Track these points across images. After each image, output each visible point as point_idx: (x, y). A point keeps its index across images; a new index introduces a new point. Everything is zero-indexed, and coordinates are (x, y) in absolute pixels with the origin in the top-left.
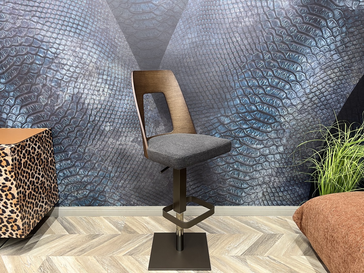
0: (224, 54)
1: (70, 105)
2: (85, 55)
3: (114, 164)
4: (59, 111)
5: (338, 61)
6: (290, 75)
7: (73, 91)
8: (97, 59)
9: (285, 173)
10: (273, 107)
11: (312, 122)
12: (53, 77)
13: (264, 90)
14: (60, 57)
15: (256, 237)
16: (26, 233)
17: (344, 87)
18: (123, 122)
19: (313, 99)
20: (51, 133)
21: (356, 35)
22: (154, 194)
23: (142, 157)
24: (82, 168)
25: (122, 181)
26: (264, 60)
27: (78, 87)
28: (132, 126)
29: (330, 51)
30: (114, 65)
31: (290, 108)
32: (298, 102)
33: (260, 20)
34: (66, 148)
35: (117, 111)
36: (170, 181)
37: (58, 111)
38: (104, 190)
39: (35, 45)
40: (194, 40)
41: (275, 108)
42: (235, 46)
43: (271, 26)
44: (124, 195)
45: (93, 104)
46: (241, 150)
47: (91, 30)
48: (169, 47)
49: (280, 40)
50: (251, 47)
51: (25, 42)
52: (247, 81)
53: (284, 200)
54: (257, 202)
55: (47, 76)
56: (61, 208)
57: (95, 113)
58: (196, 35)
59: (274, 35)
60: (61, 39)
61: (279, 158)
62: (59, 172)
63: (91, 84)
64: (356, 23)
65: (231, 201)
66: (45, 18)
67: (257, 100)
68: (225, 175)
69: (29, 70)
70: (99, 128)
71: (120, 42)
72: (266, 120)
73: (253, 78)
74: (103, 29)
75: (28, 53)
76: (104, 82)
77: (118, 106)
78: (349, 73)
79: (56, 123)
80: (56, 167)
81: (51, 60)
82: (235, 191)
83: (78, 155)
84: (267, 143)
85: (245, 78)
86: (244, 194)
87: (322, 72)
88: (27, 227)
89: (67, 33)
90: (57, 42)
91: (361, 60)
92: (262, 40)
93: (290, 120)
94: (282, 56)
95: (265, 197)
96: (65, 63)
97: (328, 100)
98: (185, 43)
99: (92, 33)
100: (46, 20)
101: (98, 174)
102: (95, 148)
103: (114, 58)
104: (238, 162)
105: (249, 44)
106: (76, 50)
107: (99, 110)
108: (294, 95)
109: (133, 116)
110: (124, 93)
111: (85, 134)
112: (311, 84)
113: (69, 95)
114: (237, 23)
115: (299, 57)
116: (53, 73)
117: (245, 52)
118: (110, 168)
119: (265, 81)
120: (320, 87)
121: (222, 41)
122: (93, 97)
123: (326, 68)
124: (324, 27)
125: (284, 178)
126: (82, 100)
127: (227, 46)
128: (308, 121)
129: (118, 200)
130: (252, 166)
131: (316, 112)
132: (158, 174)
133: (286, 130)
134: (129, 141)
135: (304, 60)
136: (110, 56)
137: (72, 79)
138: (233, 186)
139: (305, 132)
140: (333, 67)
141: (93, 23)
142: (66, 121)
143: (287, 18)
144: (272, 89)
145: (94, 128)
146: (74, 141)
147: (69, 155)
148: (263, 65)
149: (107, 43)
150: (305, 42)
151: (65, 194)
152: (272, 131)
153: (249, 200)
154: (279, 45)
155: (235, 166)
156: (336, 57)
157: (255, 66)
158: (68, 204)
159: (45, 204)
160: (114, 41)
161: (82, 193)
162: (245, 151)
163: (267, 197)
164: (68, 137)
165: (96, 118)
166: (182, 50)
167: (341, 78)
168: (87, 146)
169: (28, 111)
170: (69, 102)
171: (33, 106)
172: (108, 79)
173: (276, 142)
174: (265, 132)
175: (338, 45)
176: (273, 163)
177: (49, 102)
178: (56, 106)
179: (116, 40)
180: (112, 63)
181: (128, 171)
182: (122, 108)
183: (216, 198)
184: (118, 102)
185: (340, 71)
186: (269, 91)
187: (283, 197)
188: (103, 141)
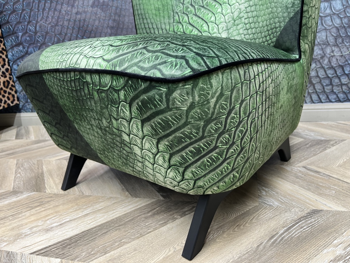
34: (14, 27)
62: (13, 64)
83: (29, 37)
111: (33, 3)
146: (22, 16)
147: (20, 38)
164: (14, 11)
188: (55, 9)
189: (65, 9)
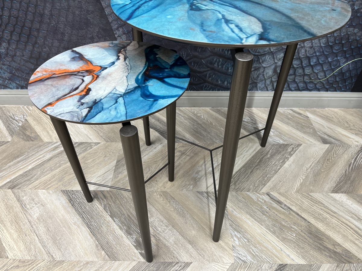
15: (251, 151)
53: (311, 82)
54: (260, 85)
65: (215, 82)
129: (10, 79)
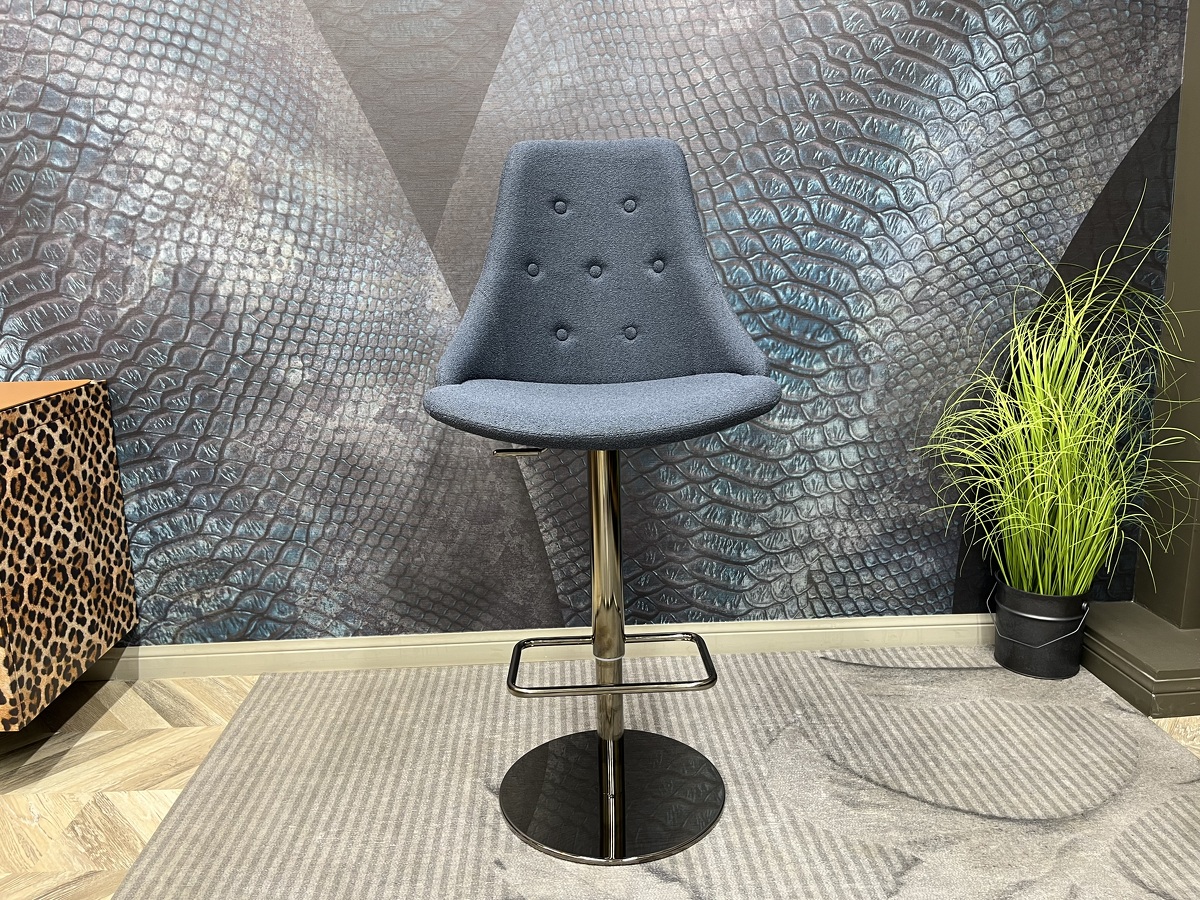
0: (667, 126)
1: (167, 302)
2: (212, 136)
3: (322, 496)
4: (130, 324)
5: (1024, 140)
6: (876, 189)
7: (178, 254)
8: (255, 147)
9: (877, 508)
10: (829, 291)
11: (953, 338)
12: (110, 210)
13: (798, 239)
14: (131, 142)
16: (24, 715)
17: (1048, 223)
18: (347, 355)
19: (954, 265)
20: (105, 397)
21: (1078, 57)
22: (457, 592)
23: (412, 470)
24: (213, 512)
25: (349, 553)
26: (793, 142)
27: (193, 241)
28: (375, 368)
29: (999, 110)
30: (310, 166)
31: (883, 297)
32: (907, 276)
33: (775, 14)
34: (157, 446)
35: (326, 319)
36: (507, 548)
37: (128, 321)
38: (288, 584)
39: (51, 105)
40: (568, 82)
41: (836, 295)
42: (700, 99)
43: (811, 32)
44: (358, 598)
45: (246, 296)
46: (733, 438)
47: (231, 52)
48: (487, 105)
49: (842, 75)
50: (751, 102)
51: (17, 98)
52: (742, 211)
53: (878, 598)
54: (790, 607)
55: (89, 207)
56: (147, 653)
57: (254, 328)
58: (574, 64)
59: (823, 60)
60: (135, 86)
61: (857, 459)
62: (136, 529)
63: (238, 232)
64: (1075, 17)
65: (708, 605)
66: (80, 18)
67: (778, 270)
68: (684, 522)
69: (30, 188)
70: (265, 376)
71: (329, 90)
72: (809, 336)
73: (763, 199)
74: (269, 49)
75: (26, 132)
76: (281, 224)
77: (326, 301)
78: (1062, 178)
79: (123, 362)
80: (127, 511)
81: (103, 154)
82: (718, 572)
83: (198, 469)
84: (815, 411)
85: (736, 202)
86: (747, 582)
87: (976, 178)
88: (26, 696)
89: (151, 64)
90: (122, 95)
91: (1098, 135)
92: (786, 79)
93: (886, 335)
94: (850, 126)
95: (817, 589)
96: (148, 161)
97: (998, 268)
98: (539, 91)
99: (235, 64)
100: (85, 25)
101: (267, 533)
102: (256, 443)
103: (311, 144)
104: (723, 475)
105: (745, 89)
106: (184, 120)
107: (266, 318)
108: (892, 253)
109: (377, 334)
110: (347, 260)
111: (222, 398)
112: (945, 215)
113: (164, 270)
114: (704, 25)
115: (902, 129)
116: (109, 197)
117: (734, 118)
118: (306, 511)
119: (800, 211)
120: (972, 224)
121: (656, 84)
122: (243, 273)
123: (990, 164)
124: (976, 31)
125: (875, 526)
126: (207, 286)
127: (676, 100)
128: (942, 336)
129: (338, 618)
130: (770, 488)
131: (964, 306)
132: (465, 525)
133: (873, 367)
134: (368, 417)
135: (920, 139)
136: (296, 136)
137: (173, 214)
138: (713, 557)
139: (931, 371)
140: (1011, 159)
141: (237, 30)
142: (155, 354)
143: (860, 7)
144: (824, 234)
145: (250, 377)
146: (186, 422)
147: (170, 470)
148: (791, 159)
149: (286, 92)
150: (918, 82)
151: (159, 603)
152: (829, 370)
153: (765, 600)
154: (839, 93)
155: (717, 491)
156: (1017, 127)
157: (765, 161)
158: (169, 635)
159: (92, 630)
160: (309, 88)
161: (216, 597)
162: (745, 439)
163: (823, 588)
164: (163, 410)
165: (257, 345)
166: (531, 113)
167: (1036, 194)
168: (227, 439)
169: (30, 326)
170: (163, 293)
171: (44, 307)
172: (292, 212)
173: (842, 406)
174: (807, 376)
175: (1023, 90)
176: (838, 475)
177: (98, 294)
178: (122, 305)
179: (313, 83)
180: (303, 160)
181: (367, 519)
182: (342, 307)
183: (658, 598)
184: (329, 288)
185: (1033, 172)
186: (813, 241)
187: (875, 586)
188: (282, 418)
189: (309, 420)
